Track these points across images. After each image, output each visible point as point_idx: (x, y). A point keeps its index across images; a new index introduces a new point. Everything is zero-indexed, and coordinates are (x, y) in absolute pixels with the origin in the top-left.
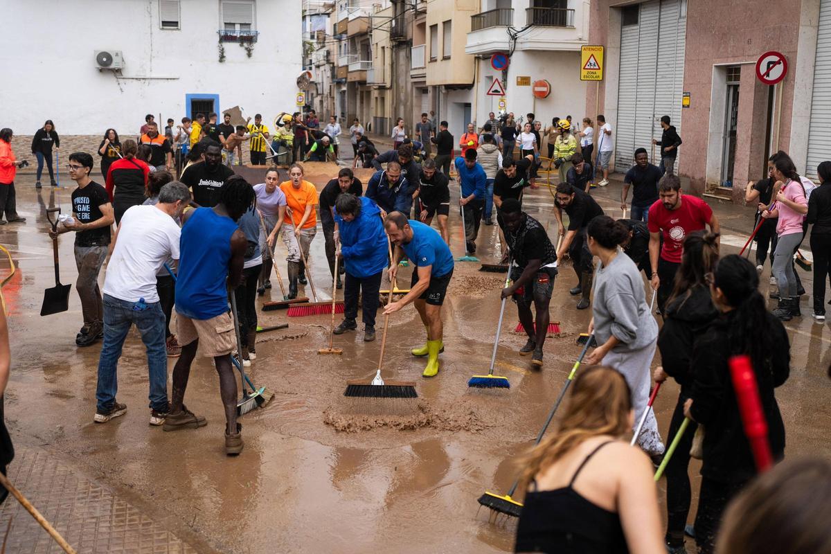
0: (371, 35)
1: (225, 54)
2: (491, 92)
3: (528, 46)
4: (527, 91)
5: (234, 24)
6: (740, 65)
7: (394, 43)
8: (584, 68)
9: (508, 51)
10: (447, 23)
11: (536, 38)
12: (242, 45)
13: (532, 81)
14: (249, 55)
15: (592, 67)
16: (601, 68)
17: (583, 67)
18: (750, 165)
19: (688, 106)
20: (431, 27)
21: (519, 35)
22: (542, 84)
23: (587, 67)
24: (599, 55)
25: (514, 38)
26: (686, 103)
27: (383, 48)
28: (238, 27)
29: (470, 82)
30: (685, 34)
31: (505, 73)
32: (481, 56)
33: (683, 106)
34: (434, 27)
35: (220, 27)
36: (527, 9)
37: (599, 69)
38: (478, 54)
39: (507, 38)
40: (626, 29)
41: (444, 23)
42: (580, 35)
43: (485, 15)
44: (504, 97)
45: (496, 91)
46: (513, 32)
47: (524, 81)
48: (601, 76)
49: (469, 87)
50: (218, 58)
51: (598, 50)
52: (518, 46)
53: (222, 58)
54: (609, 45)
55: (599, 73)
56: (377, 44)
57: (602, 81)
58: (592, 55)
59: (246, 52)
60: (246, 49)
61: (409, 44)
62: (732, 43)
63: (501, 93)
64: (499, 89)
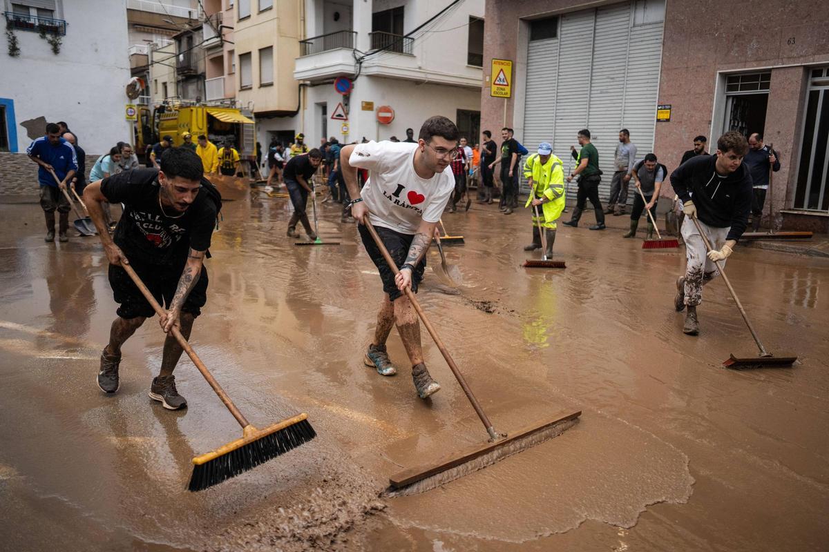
0: (148, 72)
1: (18, 46)
2: (335, 117)
3: (374, 71)
4: (371, 116)
5: (27, 8)
6: (770, 70)
7: (180, 78)
8: (494, 84)
9: (354, 74)
10: (266, 51)
11: (383, 63)
12: (43, 37)
13: (375, 107)
14: (56, 50)
15: (501, 83)
16: (510, 84)
17: (493, 82)
18: (788, 183)
19: (668, 120)
20: (241, 56)
21: (367, 58)
22: (386, 109)
23: (497, 82)
24: (508, 70)
25: (359, 61)
26: (665, 115)
27: (165, 84)
28: (33, 12)
29: (293, 108)
30: (661, 41)
31: (347, 99)
32: (308, 82)
33: (658, 120)
34: (246, 57)
35: (7, 8)
36: (369, 34)
37: (508, 85)
38: (304, 80)
39: (352, 61)
40: (536, 44)
41: (260, 50)
42: (419, 64)
43: (312, 41)
44: (347, 122)
45: (340, 115)
46: (359, 55)
47: (368, 106)
48: (509, 92)
49: (292, 114)
50: (8, 51)
51: (507, 64)
52: (363, 71)
53: (14, 51)
54: (518, 60)
55: (508, 89)
56: (156, 81)
57: (510, 99)
58: (502, 70)
59: (49, 47)
60: (50, 42)
61: (201, 77)
62: (754, 44)
63: (345, 118)
64: (343, 114)
